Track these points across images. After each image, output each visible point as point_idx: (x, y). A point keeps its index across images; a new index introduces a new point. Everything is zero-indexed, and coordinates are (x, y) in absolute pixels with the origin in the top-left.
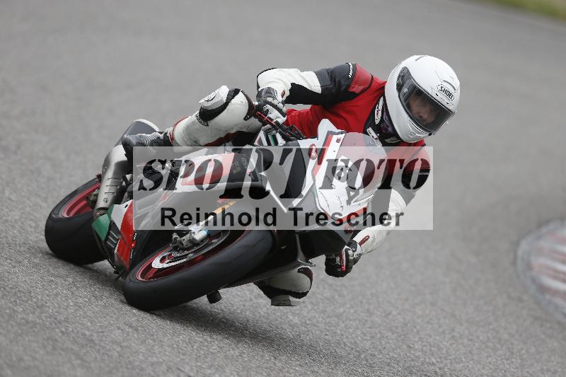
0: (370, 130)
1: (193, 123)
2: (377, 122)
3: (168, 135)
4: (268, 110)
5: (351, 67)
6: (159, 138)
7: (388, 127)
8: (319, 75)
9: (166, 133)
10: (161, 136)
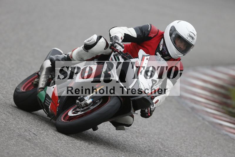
0: (158, 53)
1: (81, 51)
2: (161, 50)
3: (69, 55)
4: (116, 46)
5: (149, 26)
6: (65, 57)
7: (166, 52)
8: (135, 29)
9: (68, 55)
10: (66, 56)
